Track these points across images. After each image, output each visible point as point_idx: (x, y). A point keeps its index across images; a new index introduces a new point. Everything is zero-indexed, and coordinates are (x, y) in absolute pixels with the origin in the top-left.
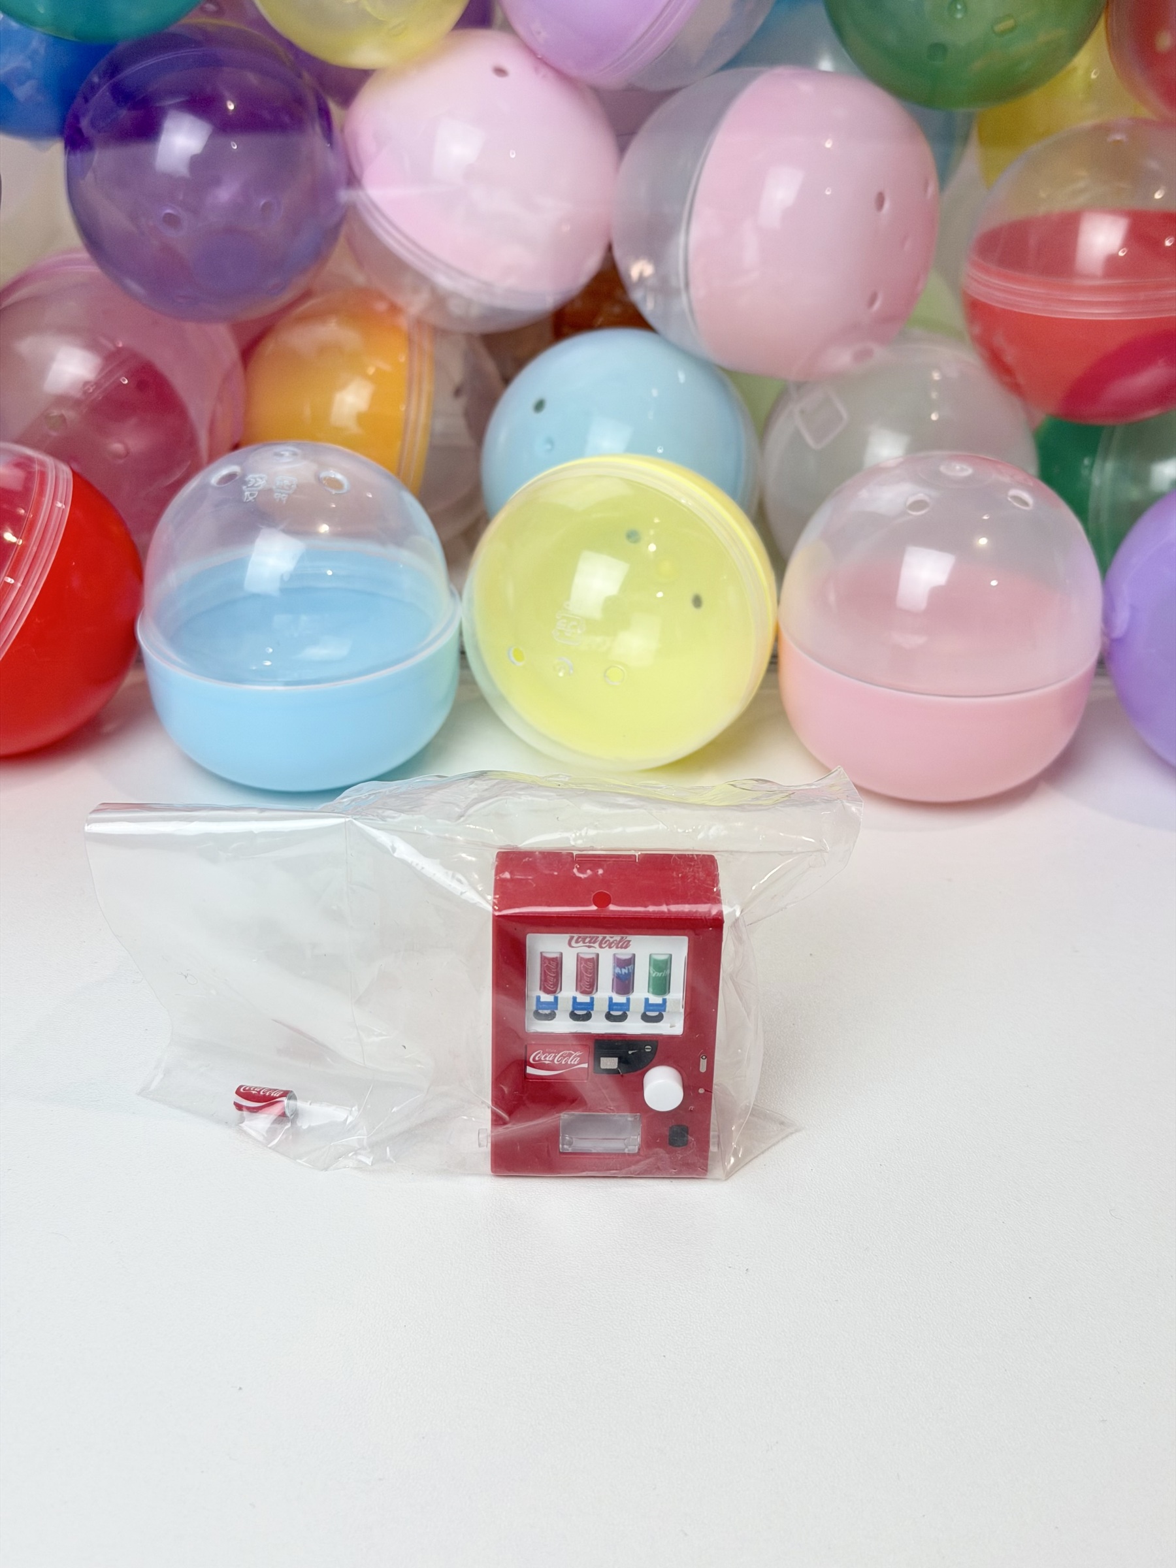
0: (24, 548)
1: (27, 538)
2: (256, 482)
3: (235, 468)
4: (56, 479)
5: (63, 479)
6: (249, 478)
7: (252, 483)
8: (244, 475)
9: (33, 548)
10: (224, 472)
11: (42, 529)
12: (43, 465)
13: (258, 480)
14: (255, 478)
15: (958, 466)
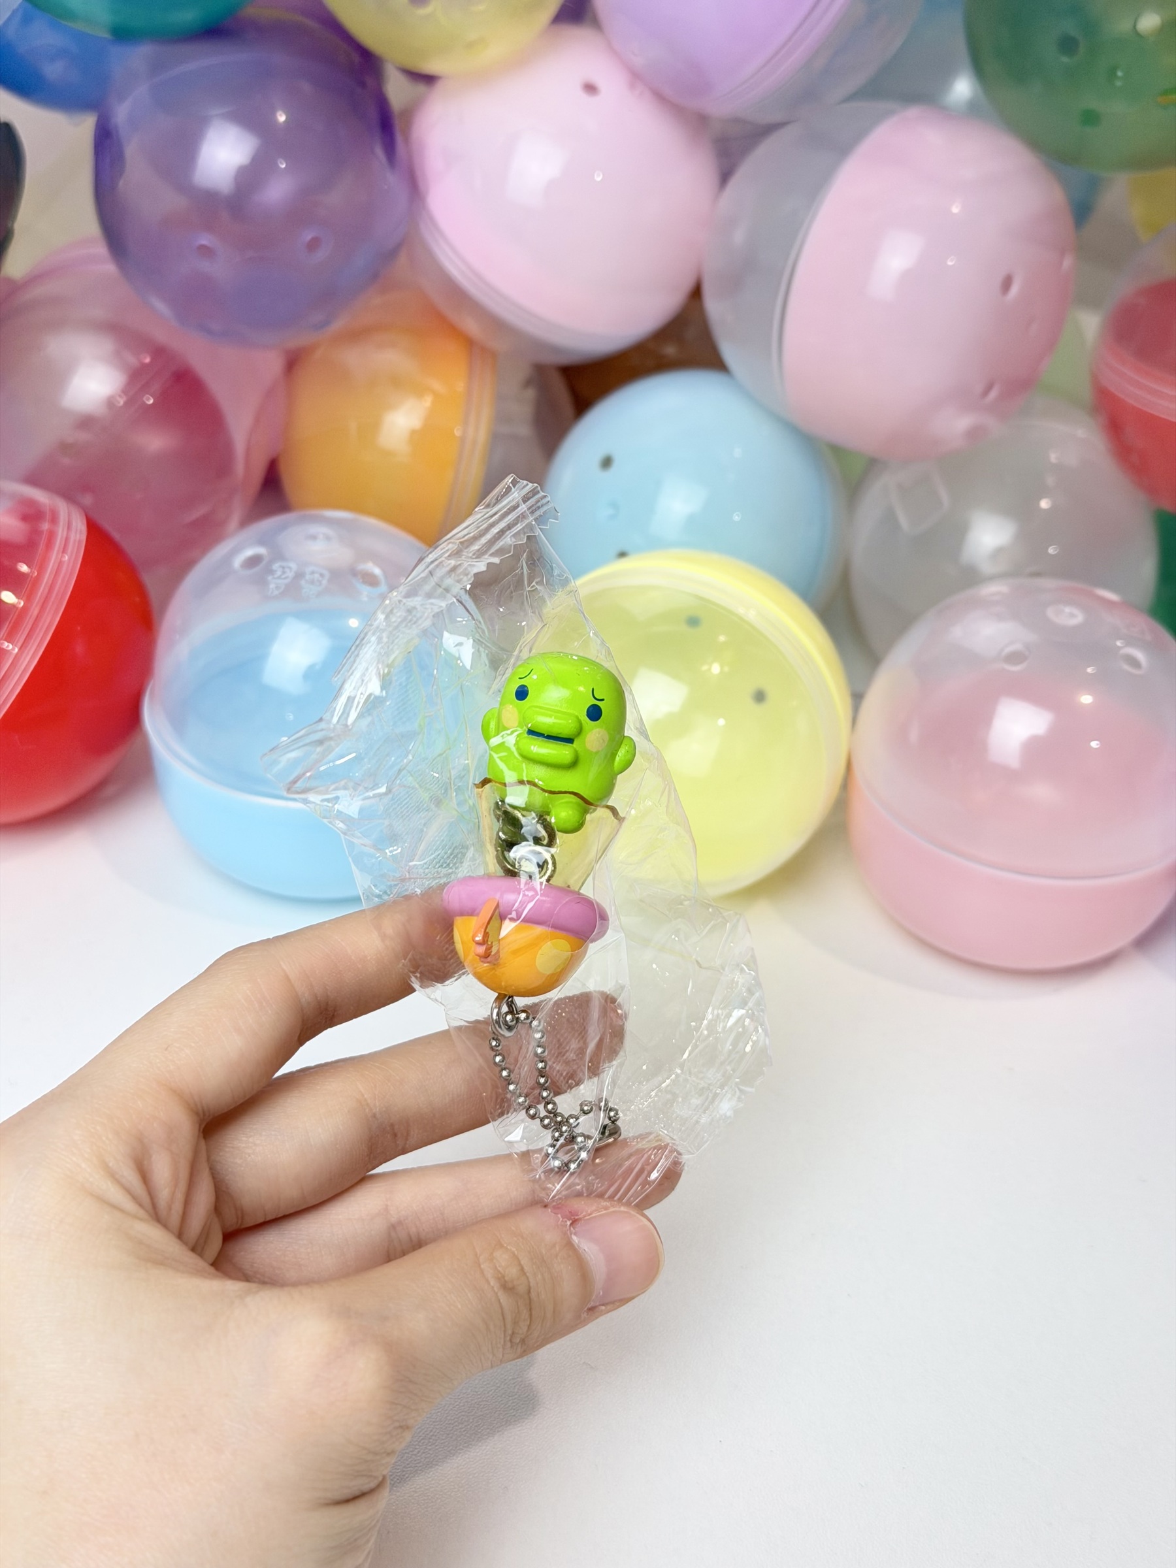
0: (25, 610)
1: (29, 599)
2: (284, 572)
3: (261, 550)
4: (67, 540)
5: (75, 541)
6: (276, 566)
7: (279, 573)
8: (271, 562)
9: (34, 611)
10: (249, 552)
11: (47, 590)
12: (54, 520)
13: (286, 569)
14: (283, 567)
15: (1067, 610)
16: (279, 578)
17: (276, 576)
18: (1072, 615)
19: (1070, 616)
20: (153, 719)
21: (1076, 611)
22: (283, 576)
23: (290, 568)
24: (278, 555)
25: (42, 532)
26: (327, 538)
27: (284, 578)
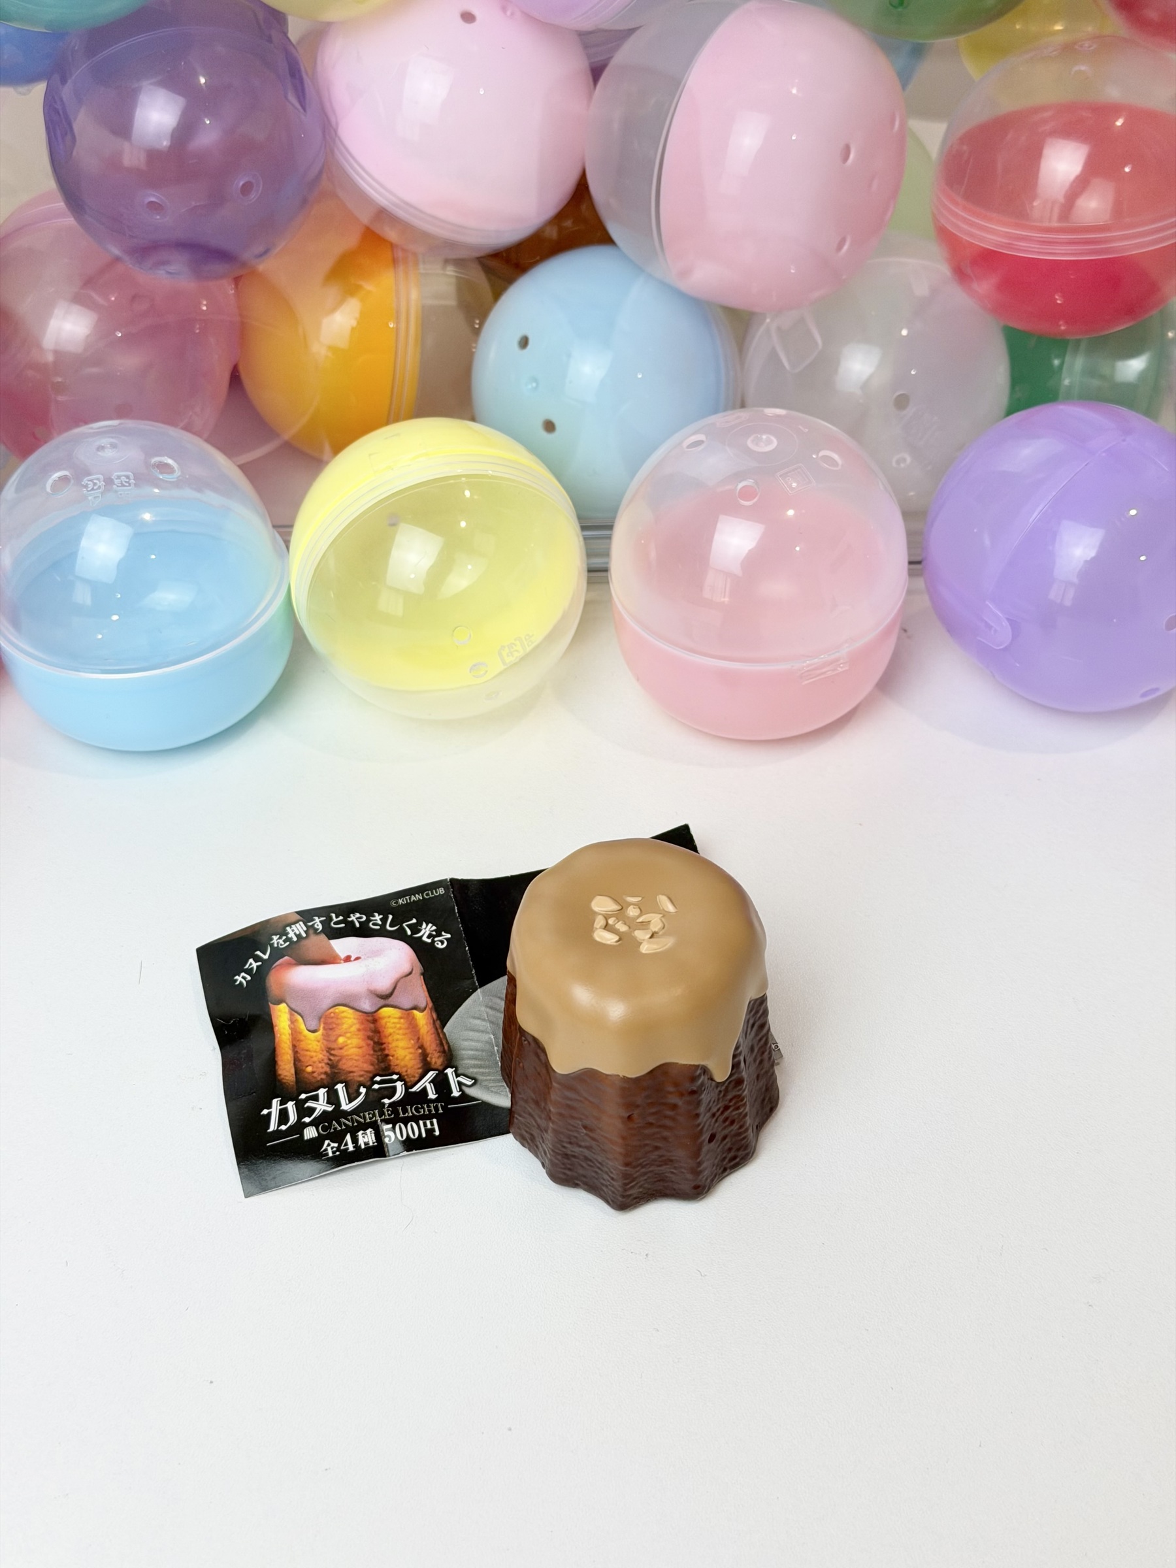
6: (86, 479)
7: (90, 486)
13: (95, 481)
14: (91, 481)
15: (764, 437)
16: (93, 489)
17: (89, 489)
18: (769, 442)
22: (95, 488)
23: (98, 479)
26: (114, 446)
27: (96, 489)
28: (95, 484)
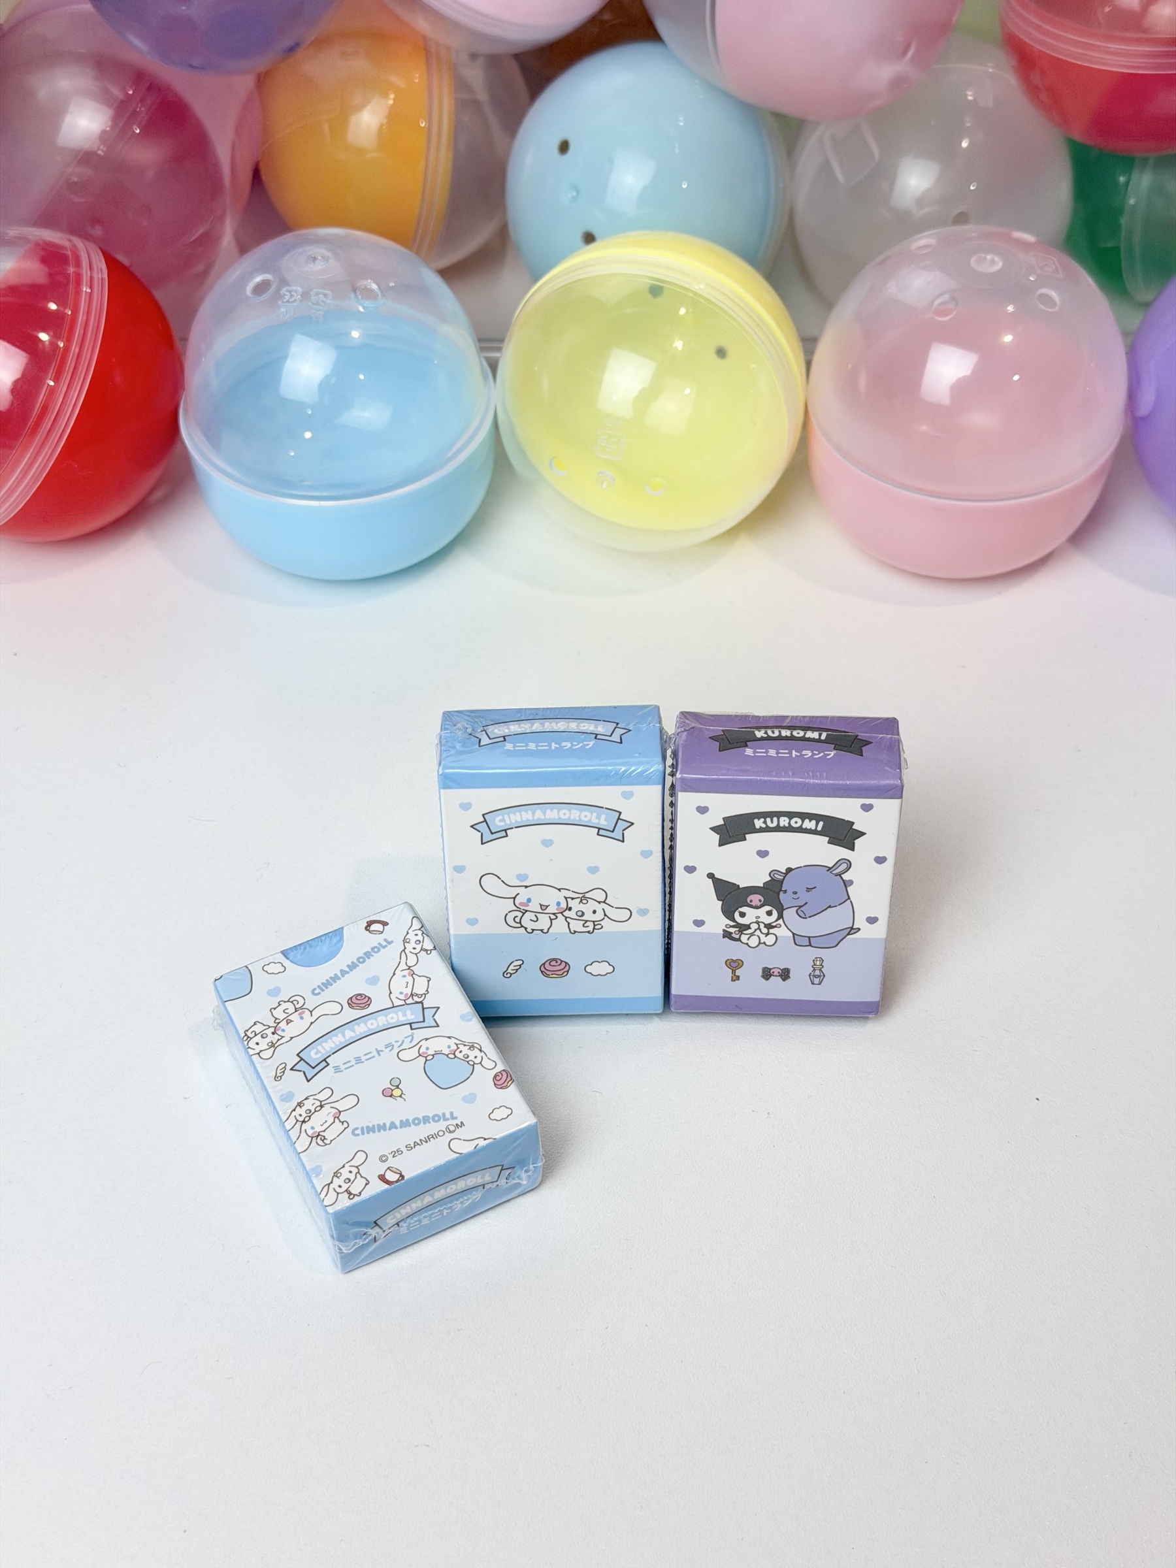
0: (66, 350)
1: (69, 340)
2: (291, 295)
3: (268, 277)
4: (91, 278)
5: (98, 279)
6: (283, 291)
7: (287, 298)
8: (279, 288)
9: (74, 349)
10: (258, 279)
11: (82, 331)
12: (78, 264)
13: (293, 293)
14: (290, 292)
15: (989, 257)
16: (288, 301)
17: (285, 300)
18: (993, 262)
19: (992, 264)
20: (190, 434)
21: (996, 259)
22: (291, 300)
23: (296, 291)
24: (283, 282)
25: (69, 274)
26: (325, 259)
27: (292, 302)
28: (292, 296)
